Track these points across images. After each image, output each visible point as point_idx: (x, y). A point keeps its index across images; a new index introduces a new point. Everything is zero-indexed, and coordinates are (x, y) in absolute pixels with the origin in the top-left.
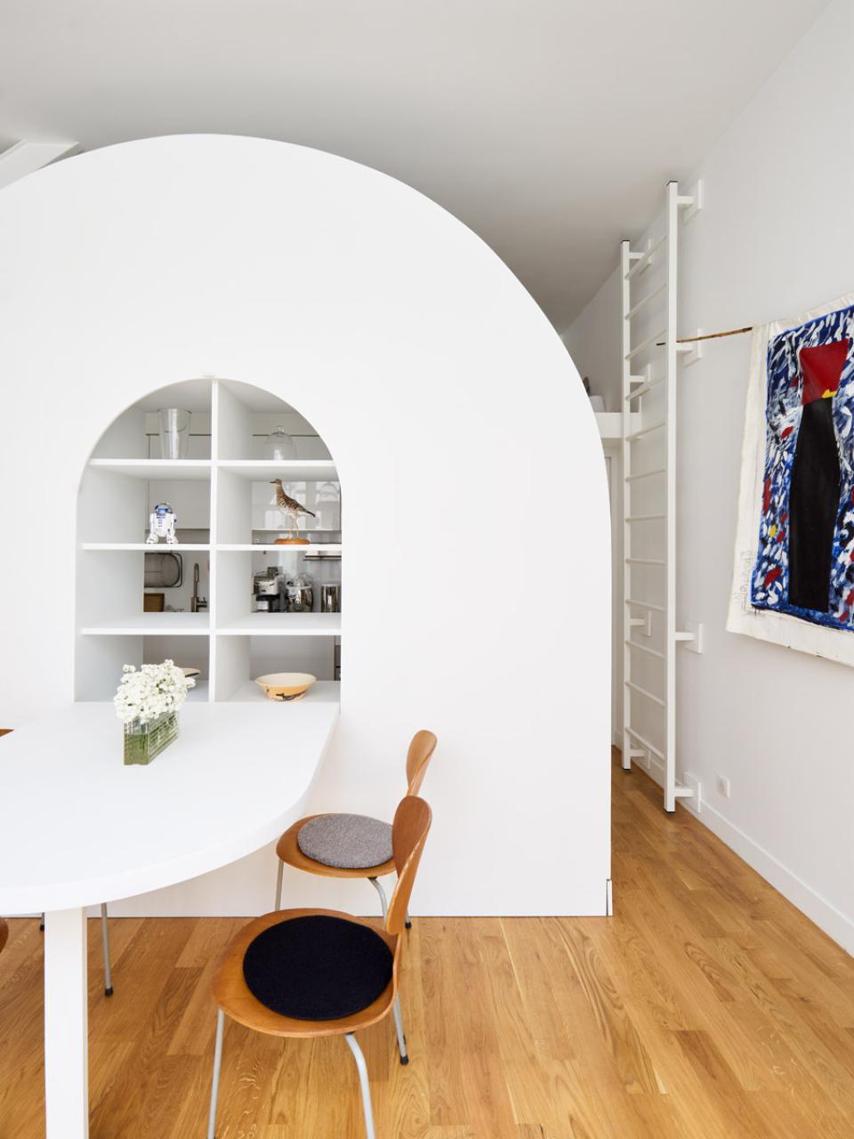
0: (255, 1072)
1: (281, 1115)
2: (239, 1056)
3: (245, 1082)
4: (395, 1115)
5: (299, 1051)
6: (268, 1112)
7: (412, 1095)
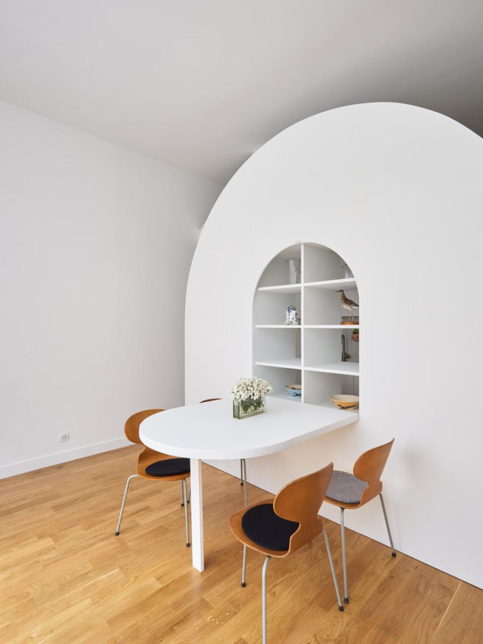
0: (276, 572)
1: (274, 594)
2: (274, 563)
3: (270, 573)
4: (319, 626)
5: (298, 576)
6: (271, 588)
7: (334, 625)
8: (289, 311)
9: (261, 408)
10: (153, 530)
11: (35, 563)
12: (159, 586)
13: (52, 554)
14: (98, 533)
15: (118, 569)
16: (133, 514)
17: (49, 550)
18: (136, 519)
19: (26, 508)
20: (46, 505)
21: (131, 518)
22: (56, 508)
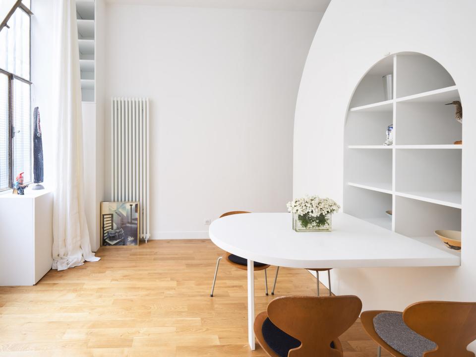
8: (389, 130)
9: (326, 226)
10: (235, 304)
11: (162, 293)
12: (218, 343)
13: (172, 292)
14: (202, 291)
15: (200, 319)
16: (229, 287)
17: (172, 288)
18: (229, 291)
19: (174, 260)
20: (184, 262)
21: (226, 289)
22: (188, 265)
